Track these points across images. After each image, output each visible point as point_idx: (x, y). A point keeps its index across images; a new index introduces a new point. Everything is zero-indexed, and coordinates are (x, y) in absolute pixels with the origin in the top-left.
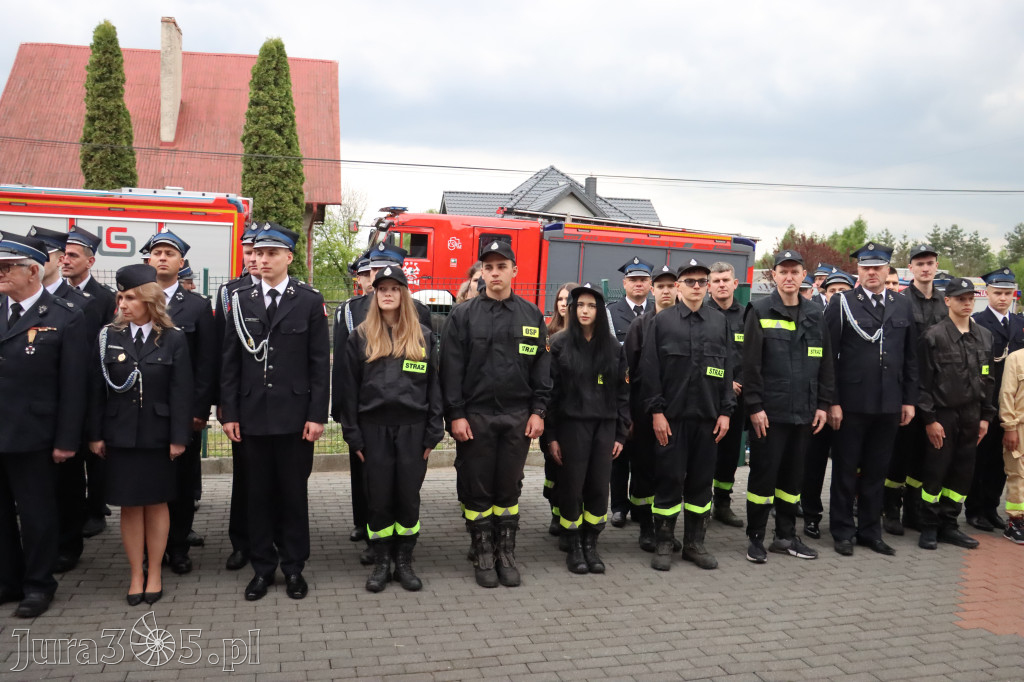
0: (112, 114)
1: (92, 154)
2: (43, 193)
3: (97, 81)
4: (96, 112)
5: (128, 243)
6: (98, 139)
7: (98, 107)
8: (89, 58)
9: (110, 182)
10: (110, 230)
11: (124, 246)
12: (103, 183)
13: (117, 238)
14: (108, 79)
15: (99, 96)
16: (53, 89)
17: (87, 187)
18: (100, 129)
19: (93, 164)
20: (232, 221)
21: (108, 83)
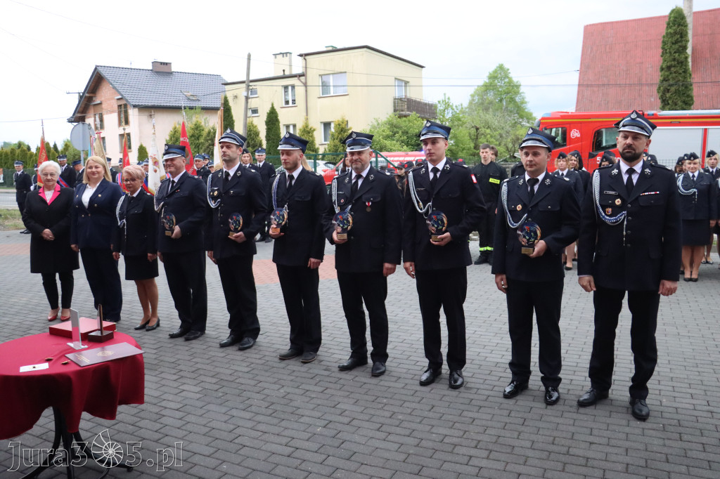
0: (682, 62)
1: (669, 88)
3: (673, 44)
4: (673, 62)
6: (673, 79)
7: (674, 60)
8: (663, 30)
9: (680, 103)
12: (676, 105)
14: (681, 41)
15: (675, 52)
16: (608, 50)
17: (663, 108)
18: (675, 72)
19: (670, 94)
21: (680, 44)
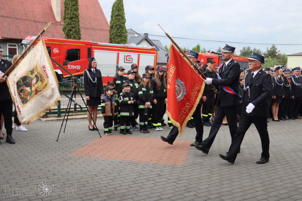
2: (110, 45)
5: (131, 60)
10: (127, 56)
11: (130, 60)
13: (129, 58)
15: (74, 11)
20: (155, 54)
